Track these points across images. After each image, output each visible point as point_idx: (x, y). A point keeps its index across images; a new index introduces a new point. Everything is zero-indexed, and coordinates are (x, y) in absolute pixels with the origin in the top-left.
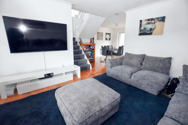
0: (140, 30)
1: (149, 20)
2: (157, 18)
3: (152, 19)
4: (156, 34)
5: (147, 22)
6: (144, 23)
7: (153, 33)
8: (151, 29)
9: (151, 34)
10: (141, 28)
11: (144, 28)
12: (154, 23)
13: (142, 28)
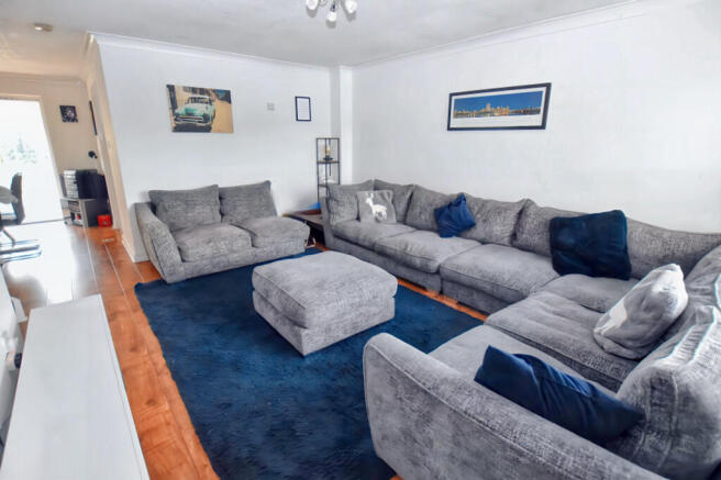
0: (177, 117)
1: (194, 90)
2: (214, 91)
3: (203, 91)
4: (219, 131)
5: (191, 95)
6: (182, 96)
7: (213, 126)
8: (206, 118)
9: (208, 129)
10: (176, 111)
11: (186, 110)
12: (210, 102)
13: (181, 110)
